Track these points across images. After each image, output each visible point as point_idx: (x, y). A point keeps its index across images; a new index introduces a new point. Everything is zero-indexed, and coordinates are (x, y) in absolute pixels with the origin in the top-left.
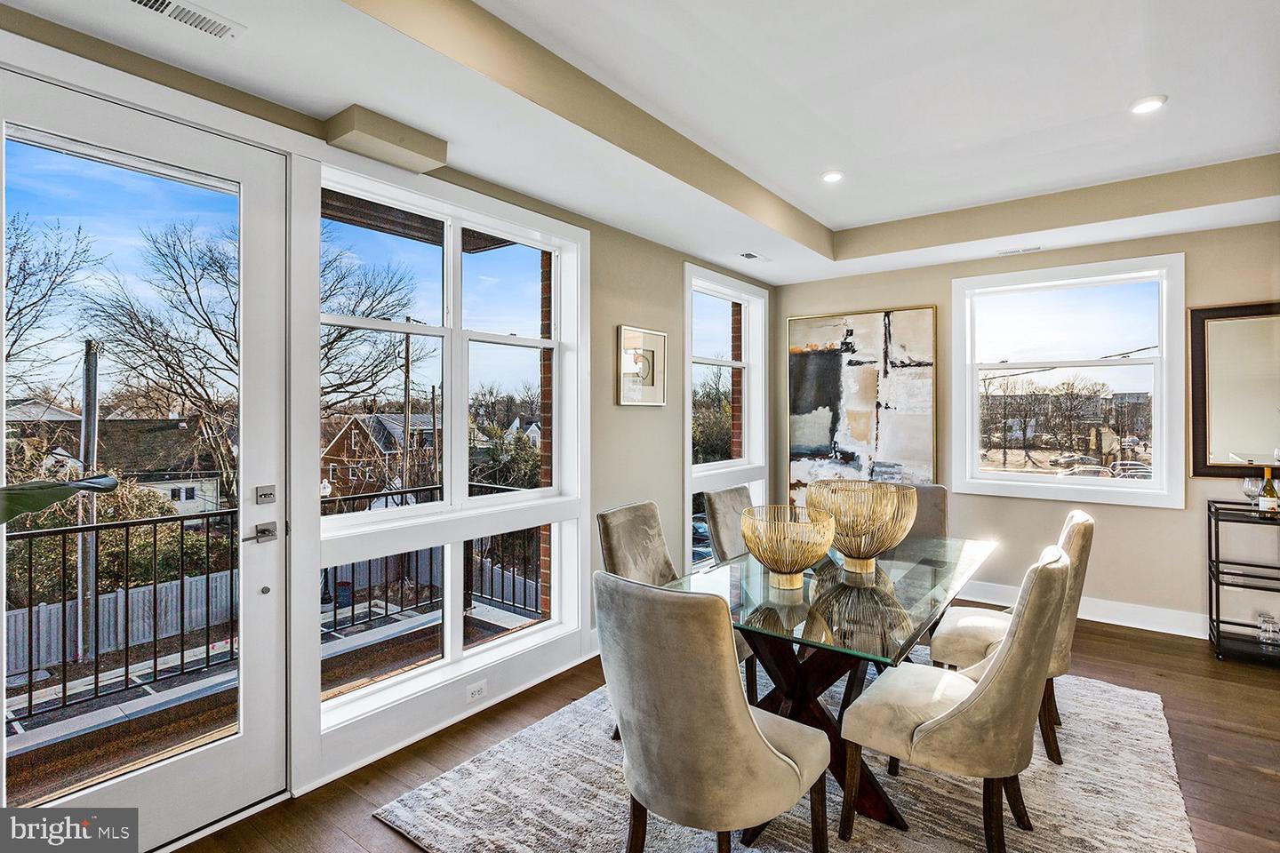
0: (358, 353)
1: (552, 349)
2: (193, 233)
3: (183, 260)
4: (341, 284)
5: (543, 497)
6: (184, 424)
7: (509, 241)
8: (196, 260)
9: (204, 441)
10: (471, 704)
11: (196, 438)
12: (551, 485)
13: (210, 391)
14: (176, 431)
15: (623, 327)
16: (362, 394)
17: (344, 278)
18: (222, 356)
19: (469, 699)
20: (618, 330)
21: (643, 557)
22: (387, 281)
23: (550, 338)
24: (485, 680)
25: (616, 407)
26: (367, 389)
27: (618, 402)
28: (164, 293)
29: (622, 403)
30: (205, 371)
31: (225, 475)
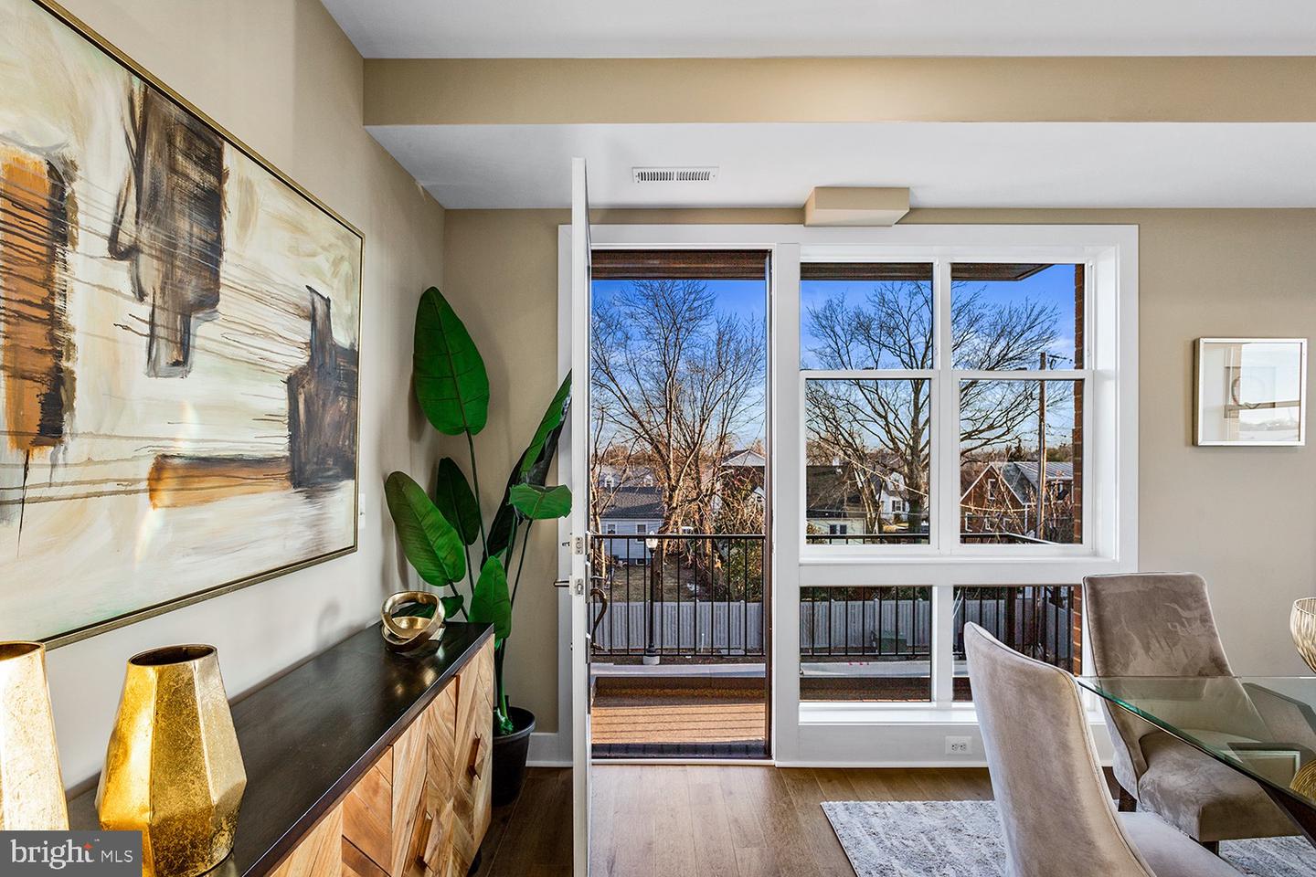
0: (993, 398)
1: (1082, 380)
2: (844, 304)
3: (838, 329)
4: (976, 327)
5: (1064, 555)
6: (840, 470)
7: (1042, 265)
8: (846, 327)
9: (852, 485)
10: (950, 757)
11: (845, 483)
12: (1081, 543)
13: (858, 441)
14: (834, 476)
15: (1202, 341)
16: (996, 441)
17: (977, 320)
18: (868, 409)
19: (948, 750)
20: (1195, 346)
21: (1163, 643)
22: (1025, 316)
23: (1082, 367)
24: (970, 738)
25: (1190, 449)
26: (1001, 436)
27: (1194, 442)
28: (825, 358)
29: (1201, 442)
30: (854, 424)
31: (869, 516)
